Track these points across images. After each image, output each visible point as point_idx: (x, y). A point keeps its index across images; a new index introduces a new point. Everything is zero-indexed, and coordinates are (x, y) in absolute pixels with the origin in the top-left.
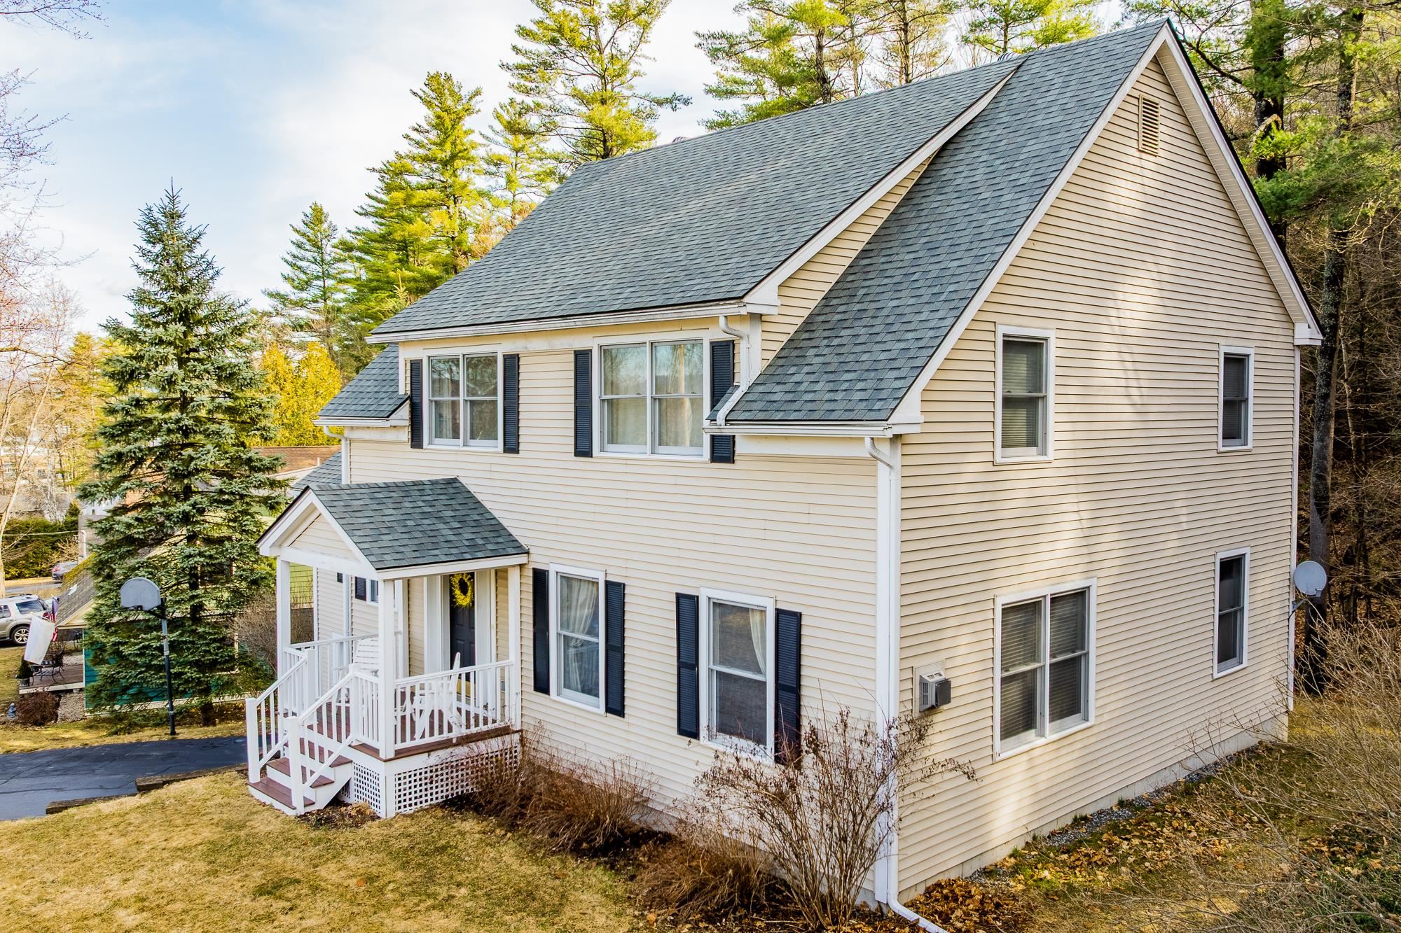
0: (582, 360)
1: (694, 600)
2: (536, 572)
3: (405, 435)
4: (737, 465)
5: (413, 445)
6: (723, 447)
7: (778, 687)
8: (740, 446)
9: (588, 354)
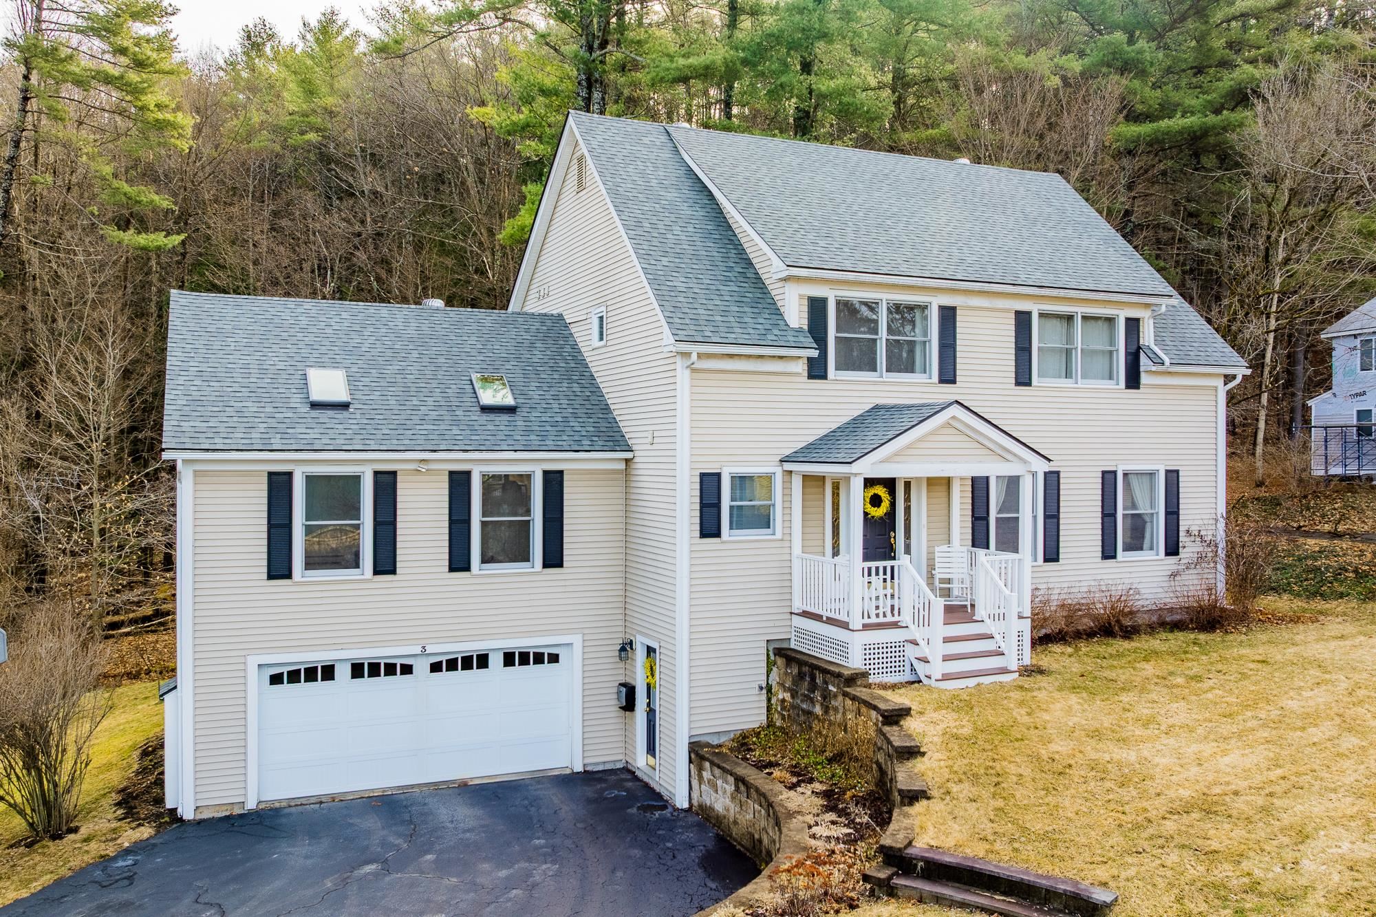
0: (1023, 320)
1: (1114, 475)
4: (1142, 390)
5: (811, 377)
6: (1133, 380)
7: (1167, 513)
8: (1144, 379)
9: (1029, 314)
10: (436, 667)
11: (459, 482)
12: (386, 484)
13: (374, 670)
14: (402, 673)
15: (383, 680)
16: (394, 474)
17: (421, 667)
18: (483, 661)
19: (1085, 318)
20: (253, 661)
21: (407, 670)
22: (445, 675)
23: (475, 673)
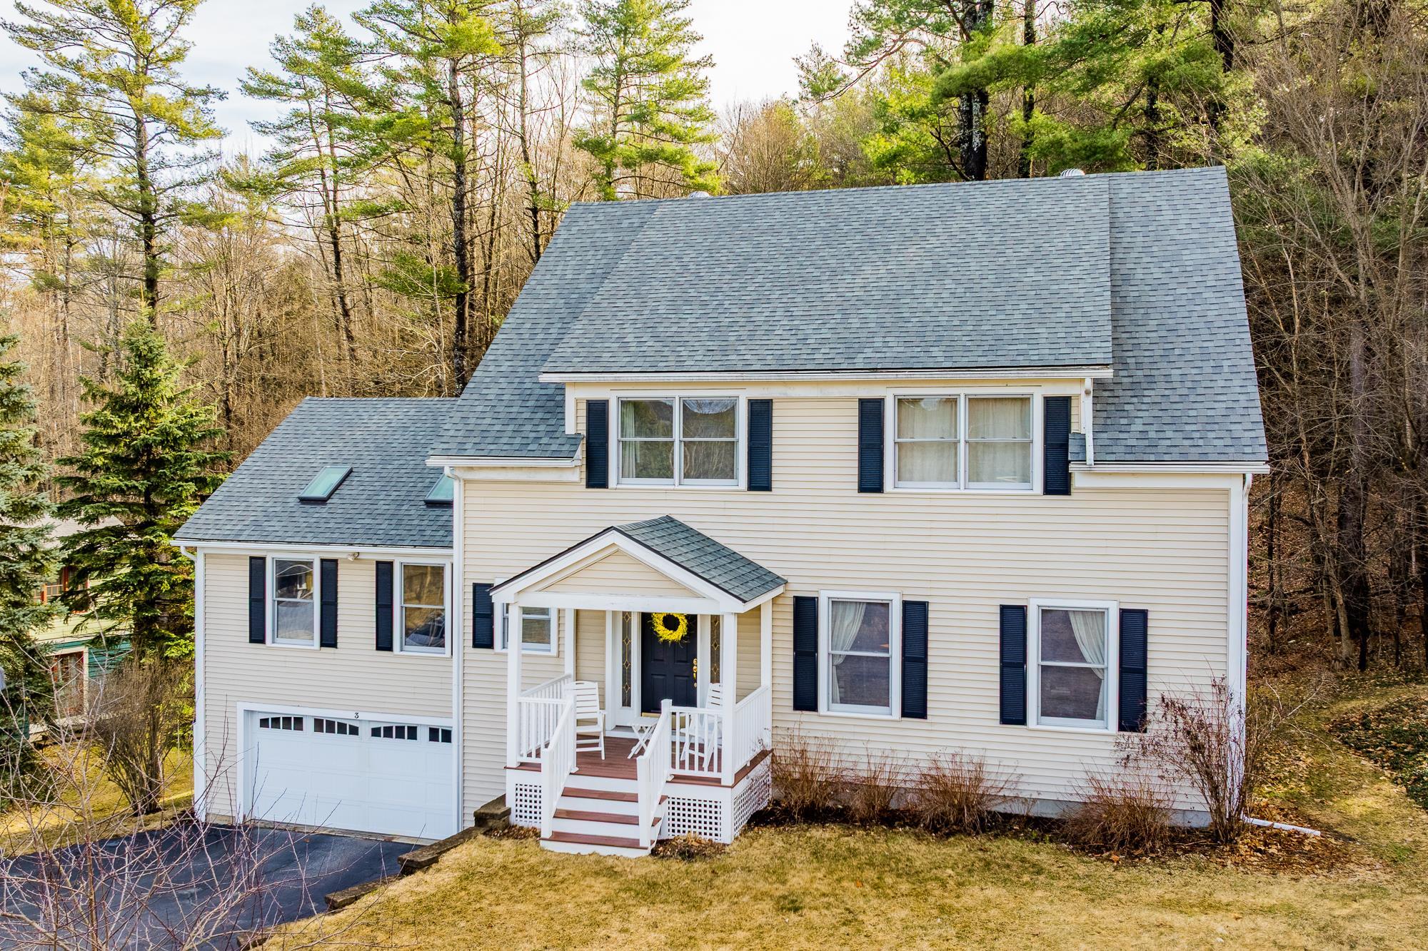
0: (870, 413)
1: (1021, 611)
2: (798, 600)
3: (579, 475)
4: (1074, 495)
5: (589, 485)
6: (1058, 482)
7: (1123, 671)
8: (1079, 480)
9: (879, 403)
10: (376, 732)
11: (384, 571)
12: (330, 569)
13: (330, 726)
14: (351, 733)
15: (336, 736)
16: (336, 561)
17: (365, 731)
18: (413, 733)
19: (973, 401)
20: (242, 706)
21: (354, 731)
22: (382, 740)
23: (406, 742)
